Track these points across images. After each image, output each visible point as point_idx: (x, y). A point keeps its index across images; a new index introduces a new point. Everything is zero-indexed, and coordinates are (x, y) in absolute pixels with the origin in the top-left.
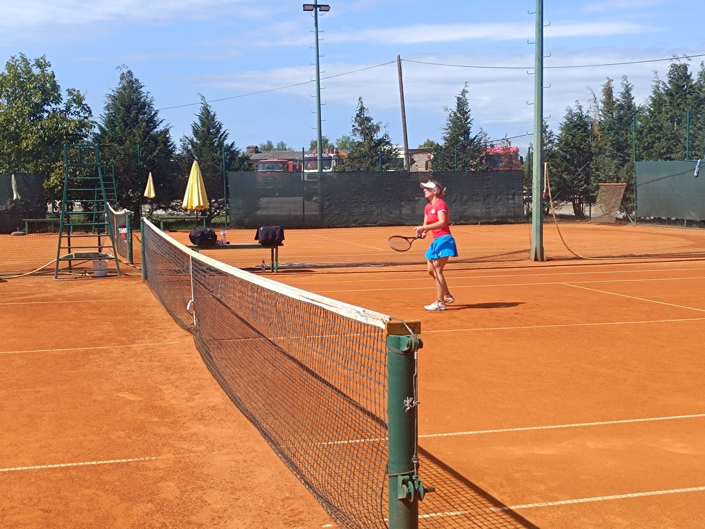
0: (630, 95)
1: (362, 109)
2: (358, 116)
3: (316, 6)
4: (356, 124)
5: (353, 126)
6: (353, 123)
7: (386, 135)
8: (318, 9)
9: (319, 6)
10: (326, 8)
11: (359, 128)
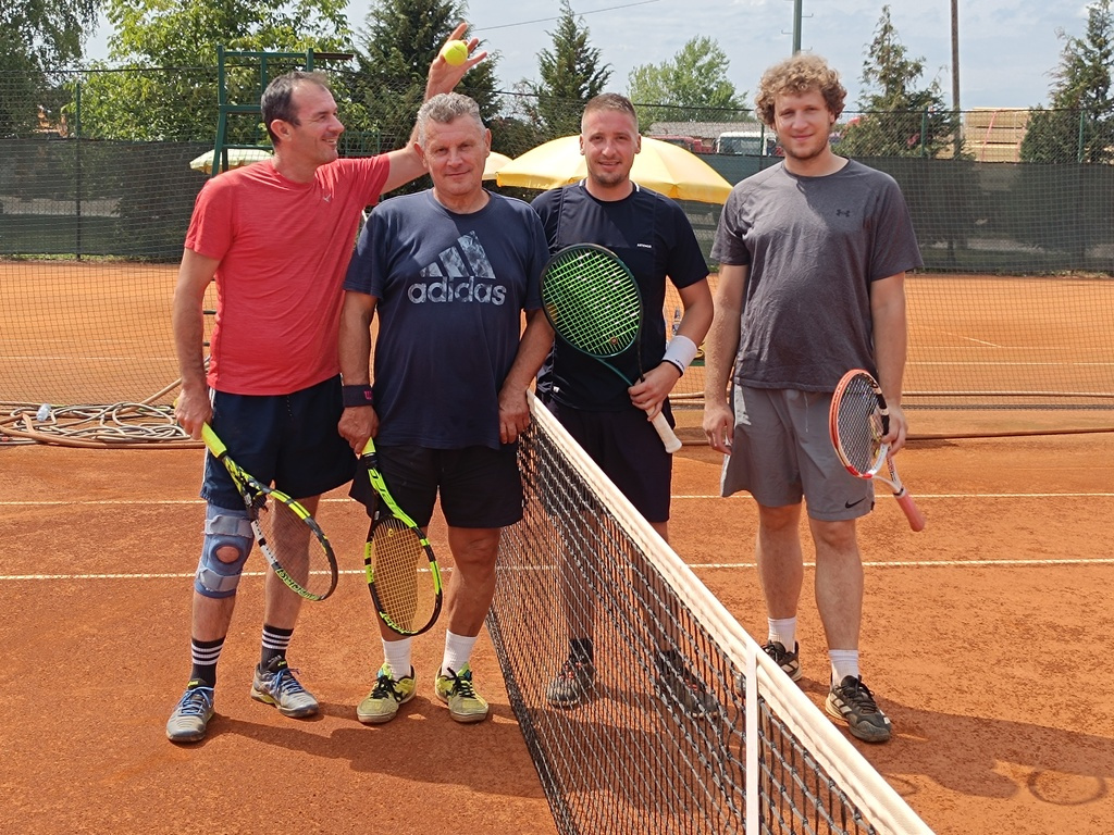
1: (887, 29)
2: (877, 42)
4: (873, 61)
5: (866, 63)
6: (866, 58)
7: (935, 85)
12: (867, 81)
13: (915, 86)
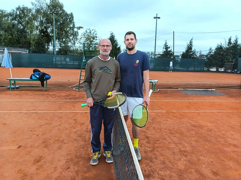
0: (237, 40)
1: (166, 43)
2: (165, 44)
3: (157, 17)
4: (164, 47)
7: (171, 49)
8: (157, 18)
9: (158, 17)
10: (159, 18)
11: (165, 48)
12: (164, 49)
13: (169, 50)
